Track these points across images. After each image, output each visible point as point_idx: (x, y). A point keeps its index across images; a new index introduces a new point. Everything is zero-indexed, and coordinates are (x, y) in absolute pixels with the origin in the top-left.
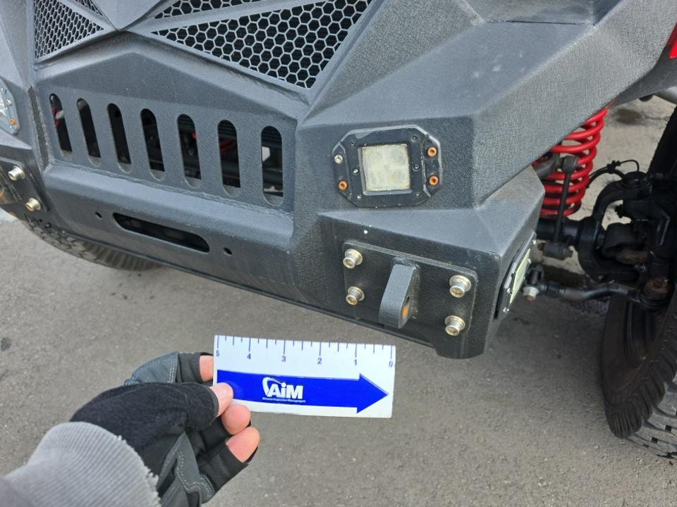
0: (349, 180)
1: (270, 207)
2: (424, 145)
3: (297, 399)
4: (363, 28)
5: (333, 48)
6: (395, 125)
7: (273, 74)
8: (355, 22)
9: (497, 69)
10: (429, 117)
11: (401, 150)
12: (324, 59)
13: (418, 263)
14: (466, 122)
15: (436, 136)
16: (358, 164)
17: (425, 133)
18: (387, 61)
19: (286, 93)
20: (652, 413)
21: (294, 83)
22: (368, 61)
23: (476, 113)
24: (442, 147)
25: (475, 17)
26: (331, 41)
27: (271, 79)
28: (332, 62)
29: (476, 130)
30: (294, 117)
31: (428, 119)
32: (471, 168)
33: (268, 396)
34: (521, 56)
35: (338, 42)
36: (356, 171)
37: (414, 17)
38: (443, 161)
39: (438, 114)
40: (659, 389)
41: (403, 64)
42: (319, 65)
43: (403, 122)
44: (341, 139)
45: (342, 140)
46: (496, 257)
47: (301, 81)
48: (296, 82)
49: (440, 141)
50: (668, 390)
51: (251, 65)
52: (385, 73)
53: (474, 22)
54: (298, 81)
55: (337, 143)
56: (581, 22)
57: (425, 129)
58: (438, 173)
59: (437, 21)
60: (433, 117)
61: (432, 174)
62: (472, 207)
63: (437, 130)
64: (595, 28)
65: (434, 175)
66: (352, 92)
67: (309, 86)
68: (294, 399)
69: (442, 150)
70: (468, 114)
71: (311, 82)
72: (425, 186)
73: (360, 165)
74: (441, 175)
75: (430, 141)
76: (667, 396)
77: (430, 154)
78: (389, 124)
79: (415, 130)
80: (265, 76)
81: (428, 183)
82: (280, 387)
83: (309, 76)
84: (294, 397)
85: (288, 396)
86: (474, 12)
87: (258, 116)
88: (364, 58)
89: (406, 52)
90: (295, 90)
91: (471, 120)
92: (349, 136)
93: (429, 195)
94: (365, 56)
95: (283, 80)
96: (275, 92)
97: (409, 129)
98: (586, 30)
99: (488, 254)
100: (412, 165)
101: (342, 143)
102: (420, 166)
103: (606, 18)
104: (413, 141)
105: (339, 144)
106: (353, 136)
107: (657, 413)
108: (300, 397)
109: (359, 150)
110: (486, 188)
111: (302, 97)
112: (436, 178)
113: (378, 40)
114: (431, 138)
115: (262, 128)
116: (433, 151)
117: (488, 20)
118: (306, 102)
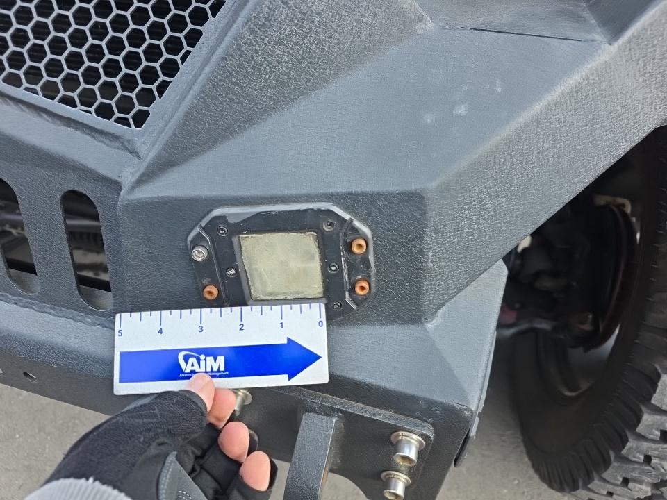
0: (221, 284)
1: (93, 313)
2: (345, 235)
3: (219, 371)
4: (229, 26)
5: (178, 58)
6: (294, 202)
7: (69, 102)
8: (214, 15)
9: (461, 110)
10: (353, 189)
11: (307, 242)
12: (162, 78)
13: (342, 411)
14: (414, 200)
15: (364, 221)
16: (235, 261)
17: (347, 217)
18: (274, 87)
19: (97, 135)
20: (593, 480)
21: (109, 118)
22: (242, 88)
23: (431, 185)
24: (373, 236)
25: (420, 19)
26: (174, 46)
27: (66, 110)
28: (177, 82)
29: (430, 213)
30: (114, 177)
31: (350, 194)
32: (421, 269)
33: (186, 371)
34: (499, 90)
35: (186, 48)
36: (232, 272)
37: (319, 13)
38: (376, 258)
39: (366, 187)
40: (602, 456)
41: (302, 94)
42: (154, 87)
43: (308, 198)
44: (201, 220)
45: (203, 223)
46: (466, 412)
47: (122, 115)
48: (114, 118)
49: (370, 228)
50: (615, 461)
51: (25, 84)
52: (273, 109)
53: (418, 27)
54: (117, 114)
55: (195, 227)
56: (590, 37)
57: (346, 209)
58: (369, 277)
59: (359, 22)
60: (359, 190)
61: (360, 277)
62: (421, 323)
63: (365, 212)
64: (613, 48)
65: (363, 279)
66: (216, 140)
67: (138, 125)
68: (215, 372)
69: (375, 242)
70: (418, 187)
71: (140, 119)
72: (347, 294)
73: (239, 262)
74: (373, 279)
75: (355, 230)
76: (614, 466)
77: (355, 249)
78: (284, 200)
79: (329, 213)
80: (54, 105)
81: (352, 290)
82: (199, 360)
83: (138, 107)
84: (215, 369)
85: (209, 369)
86: (419, 9)
87: (50, 173)
88: (232, 83)
89: (308, 73)
90: (112, 131)
91: (424, 198)
92: (216, 218)
93: (355, 307)
94: (234, 79)
95: (90, 112)
96: (78, 133)
97: (320, 211)
98: (600, 51)
99: (453, 406)
100: (325, 265)
101: (204, 229)
102: (340, 267)
103: (629, 34)
104: (326, 228)
105: (198, 229)
106: (222, 219)
107: (599, 480)
108: (222, 368)
109: (235, 240)
110: (442, 294)
111: (126, 144)
112: (365, 285)
113: (256, 51)
114: (357, 224)
115: (61, 193)
116: (360, 246)
117: (441, 24)
118: (135, 153)
